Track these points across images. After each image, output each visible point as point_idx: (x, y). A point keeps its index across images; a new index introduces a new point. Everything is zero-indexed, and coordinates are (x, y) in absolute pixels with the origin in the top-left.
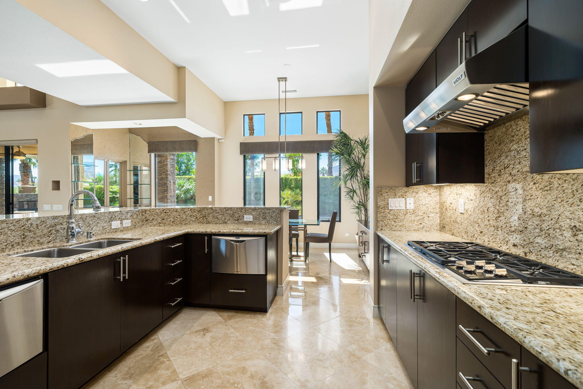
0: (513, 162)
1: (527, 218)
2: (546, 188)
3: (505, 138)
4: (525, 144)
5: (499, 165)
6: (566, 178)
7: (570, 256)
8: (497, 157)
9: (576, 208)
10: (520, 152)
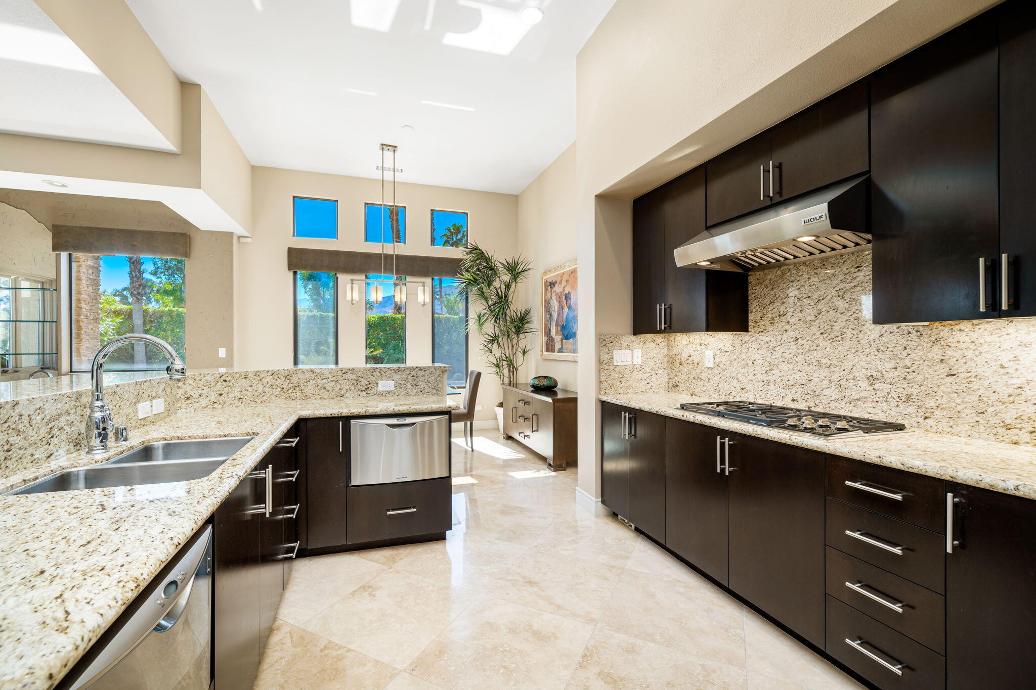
0: (793, 309)
1: (812, 369)
2: (837, 339)
3: (780, 282)
4: (810, 291)
5: (772, 312)
6: (861, 329)
7: (865, 405)
8: (768, 303)
9: (873, 358)
10: (802, 299)
